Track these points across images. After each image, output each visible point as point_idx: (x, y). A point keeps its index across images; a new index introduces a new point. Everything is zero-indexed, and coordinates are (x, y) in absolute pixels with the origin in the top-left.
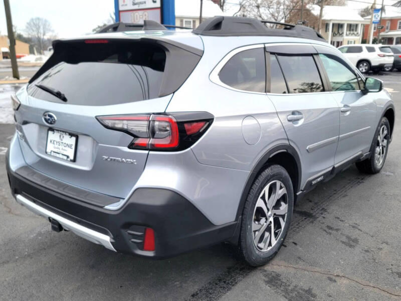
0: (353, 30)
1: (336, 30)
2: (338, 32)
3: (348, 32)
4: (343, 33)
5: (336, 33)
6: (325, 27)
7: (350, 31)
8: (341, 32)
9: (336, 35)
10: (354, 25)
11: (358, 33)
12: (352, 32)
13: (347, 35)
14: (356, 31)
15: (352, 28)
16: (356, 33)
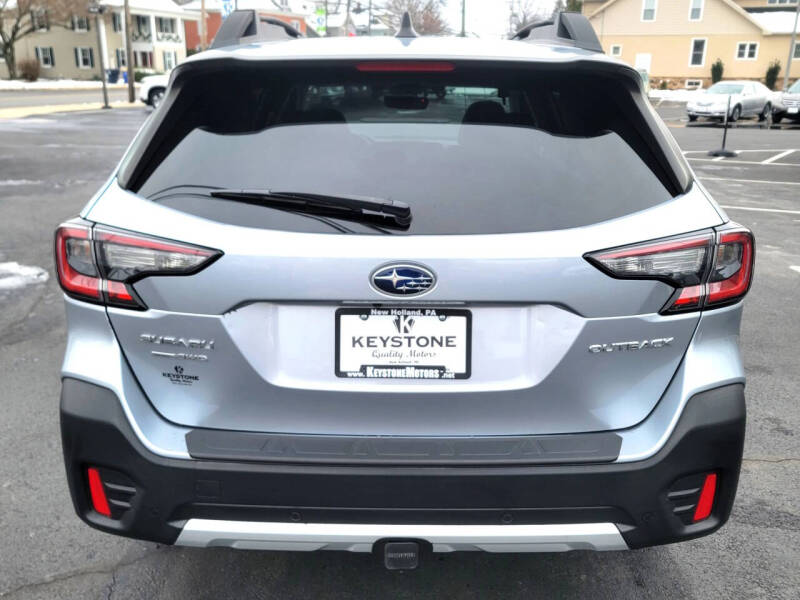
0: (167, 31)
1: (133, 29)
2: (140, 34)
3: (160, 35)
4: (150, 35)
5: (137, 34)
6: (111, 19)
7: (161, 31)
8: (146, 34)
9: (137, 38)
10: (166, 20)
11: (178, 37)
12: (167, 34)
13: (158, 39)
14: (173, 31)
15: (164, 26)
16: (174, 36)
